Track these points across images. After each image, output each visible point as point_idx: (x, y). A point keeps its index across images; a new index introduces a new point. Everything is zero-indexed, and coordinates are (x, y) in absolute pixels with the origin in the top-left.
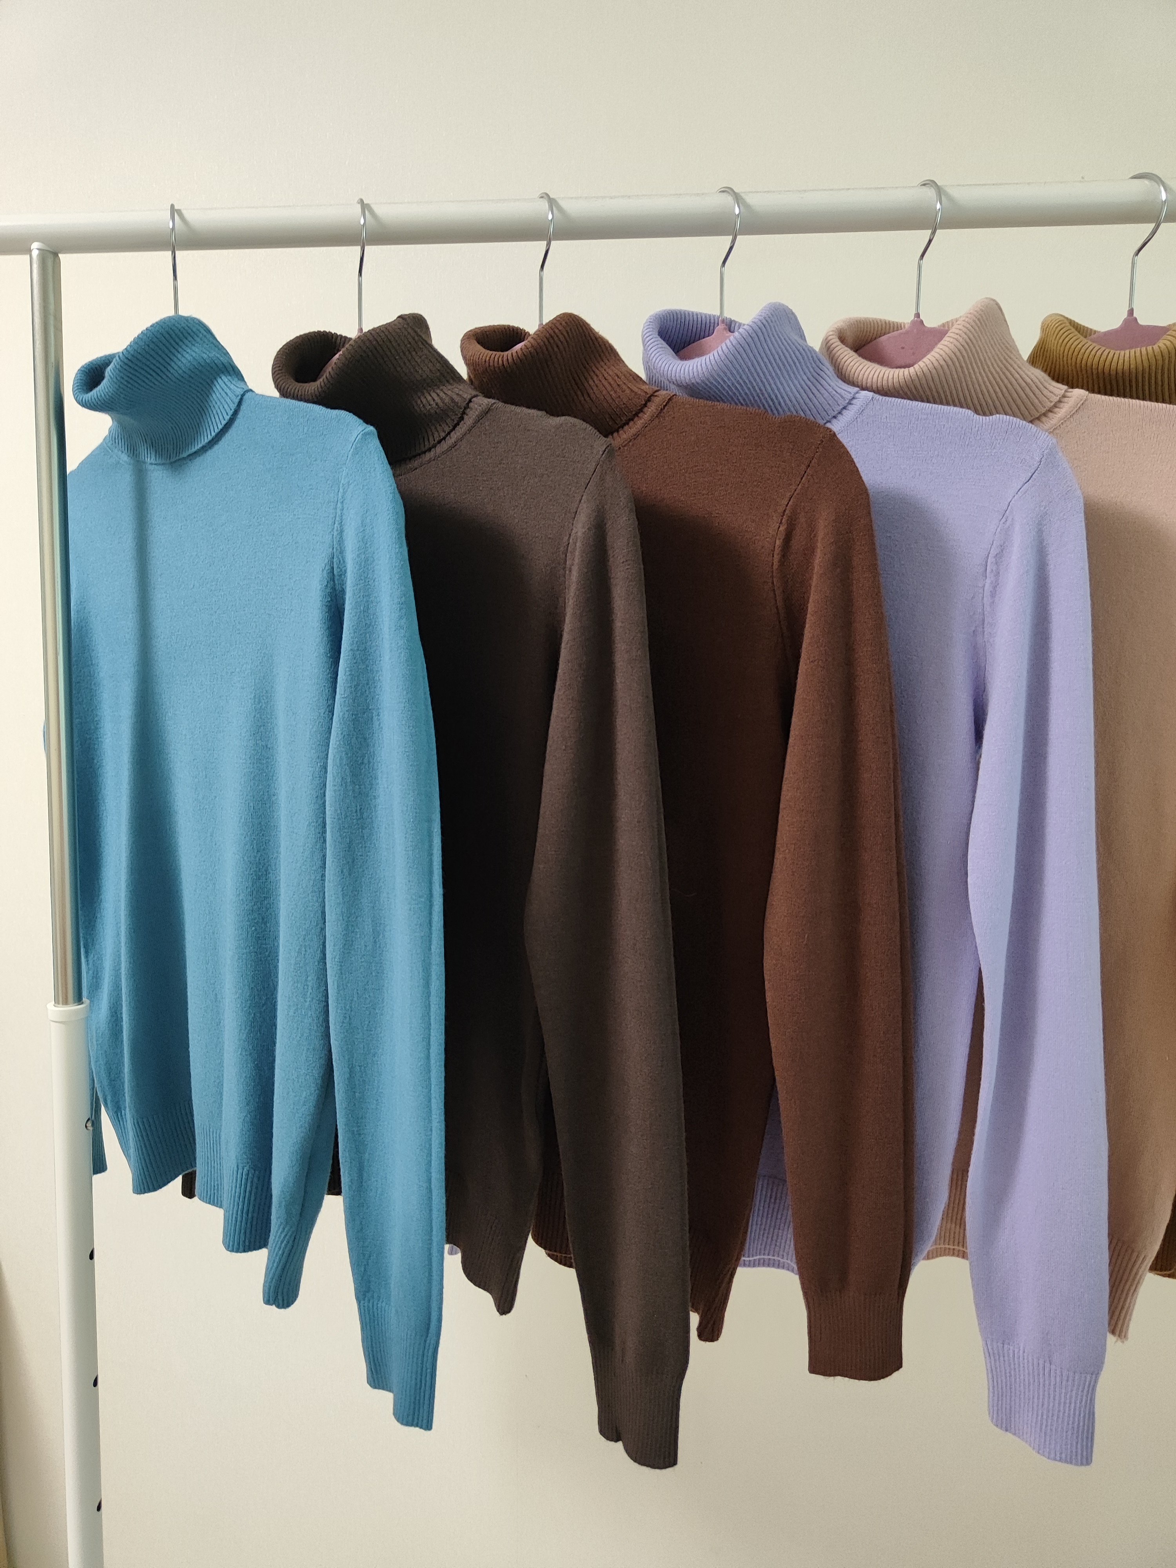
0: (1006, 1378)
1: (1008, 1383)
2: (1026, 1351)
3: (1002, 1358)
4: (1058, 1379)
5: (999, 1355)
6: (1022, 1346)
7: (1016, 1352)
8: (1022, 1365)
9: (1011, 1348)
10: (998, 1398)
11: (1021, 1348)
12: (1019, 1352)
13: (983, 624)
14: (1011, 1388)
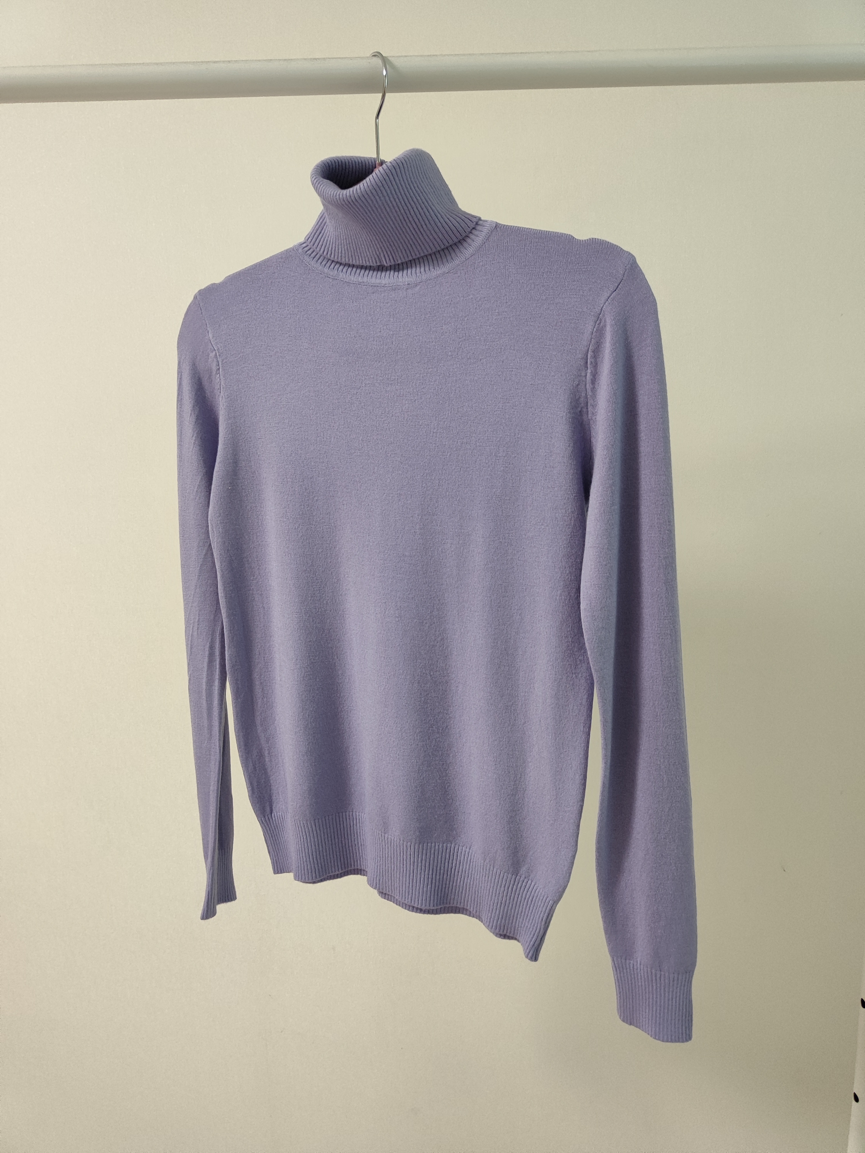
0: (629, 985)
1: (630, 989)
2: (642, 964)
3: (625, 971)
4: (667, 981)
5: (623, 968)
6: (639, 960)
7: (635, 965)
8: (639, 975)
9: (632, 962)
10: (624, 1000)
11: (639, 962)
12: (637, 964)
13: (587, 405)
14: (632, 993)
